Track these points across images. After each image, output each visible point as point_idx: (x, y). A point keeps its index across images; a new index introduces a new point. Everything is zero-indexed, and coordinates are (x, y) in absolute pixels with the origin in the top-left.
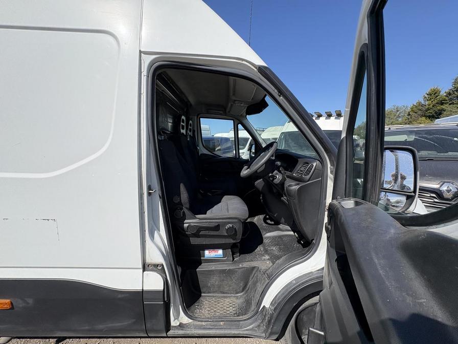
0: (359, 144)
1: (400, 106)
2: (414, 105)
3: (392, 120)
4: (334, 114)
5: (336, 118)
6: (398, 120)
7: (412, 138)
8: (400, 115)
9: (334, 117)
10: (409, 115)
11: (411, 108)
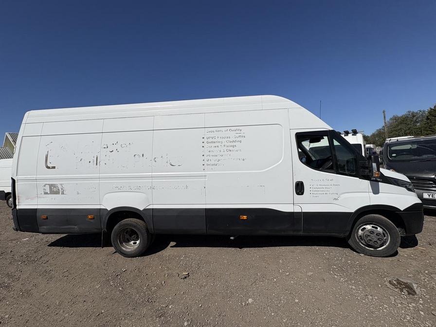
0: (376, 152)
1: (416, 111)
2: (431, 109)
3: (409, 126)
4: (350, 131)
5: (353, 135)
6: (416, 126)
7: (415, 146)
8: (417, 120)
9: (351, 134)
10: (428, 119)
11: (429, 113)
